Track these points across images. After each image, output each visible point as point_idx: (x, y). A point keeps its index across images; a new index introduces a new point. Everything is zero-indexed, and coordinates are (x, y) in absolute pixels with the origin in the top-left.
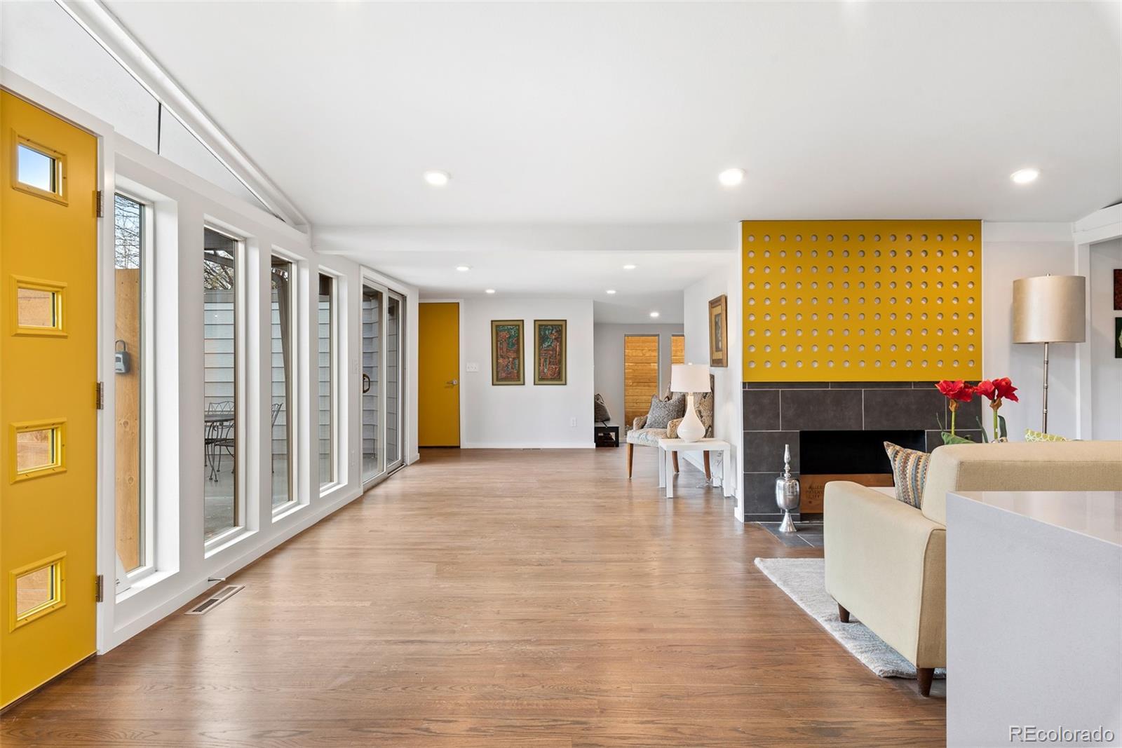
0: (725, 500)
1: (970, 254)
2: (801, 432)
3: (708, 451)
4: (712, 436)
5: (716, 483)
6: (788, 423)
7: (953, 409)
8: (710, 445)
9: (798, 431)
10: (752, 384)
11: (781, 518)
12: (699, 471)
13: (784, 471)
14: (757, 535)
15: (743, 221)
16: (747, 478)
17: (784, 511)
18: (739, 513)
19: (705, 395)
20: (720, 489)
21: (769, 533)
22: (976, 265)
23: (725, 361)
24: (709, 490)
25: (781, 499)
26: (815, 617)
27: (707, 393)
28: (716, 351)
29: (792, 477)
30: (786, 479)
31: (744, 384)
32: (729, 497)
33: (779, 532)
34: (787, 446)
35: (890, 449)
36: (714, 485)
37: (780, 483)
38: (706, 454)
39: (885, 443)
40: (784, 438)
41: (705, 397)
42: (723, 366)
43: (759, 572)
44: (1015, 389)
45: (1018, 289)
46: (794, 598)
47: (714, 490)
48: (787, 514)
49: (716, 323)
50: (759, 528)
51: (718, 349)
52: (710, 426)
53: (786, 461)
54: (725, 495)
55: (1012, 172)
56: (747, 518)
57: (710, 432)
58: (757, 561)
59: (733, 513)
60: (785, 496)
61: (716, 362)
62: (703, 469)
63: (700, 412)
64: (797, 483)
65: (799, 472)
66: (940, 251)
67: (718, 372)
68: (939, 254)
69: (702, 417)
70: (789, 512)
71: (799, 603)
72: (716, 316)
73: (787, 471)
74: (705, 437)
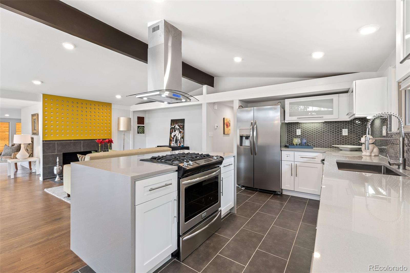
0: (37, 176)
1: (109, 111)
2: (63, 153)
3: (31, 162)
4: (32, 156)
5: (33, 171)
6: (59, 151)
7: (100, 146)
8: (31, 159)
9: (62, 153)
10: (45, 141)
11: (56, 177)
12: (27, 168)
13: (57, 164)
14: (47, 183)
15: (43, 94)
16: (44, 168)
17: (57, 175)
18: (41, 178)
19: (29, 144)
20: (35, 173)
21: (52, 182)
22: (110, 113)
23: (37, 134)
24: (31, 173)
25: (55, 172)
26: (61, 198)
27: (30, 144)
28: (34, 130)
29: (60, 165)
30: (58, 166)
31: (43, 141)
32: (38, 175)
33: (55, 181)
34: (58, 157)
35: (79, 156)
36: (33, 172)
37: (55, 168)
38: (30, 163)
39: (77, 155)
40: (57, 155)
41: (29, 145)
42: (37, 135)
43: (46, 192)
44: (113, 141)
45: (119, 119)
46: (55, 196)
47: (33, 173)
48: (58, 176)
49: (34, 122)
50: (48, 181)
51: (35, 130)
52: (31, 154)
53: (57, 161)
54: (37, 174)
55: (116, 95)
56: (44, 179)
57: (31, 155)
58: (45, 190)
59: (39, 179)
60: (57, 171)
61: (34, 134)
62: (28, 168)
63: (27, 149)
64: (61, 167)
65: (62, 164)
66: (102, 109)
67: (35, 137)
68: (102, 110)
69: (28, 151)
70: (58, 175)
71: (57, 197)
72: (34, 119)
73: (58, 164)
74: (29, 157)
